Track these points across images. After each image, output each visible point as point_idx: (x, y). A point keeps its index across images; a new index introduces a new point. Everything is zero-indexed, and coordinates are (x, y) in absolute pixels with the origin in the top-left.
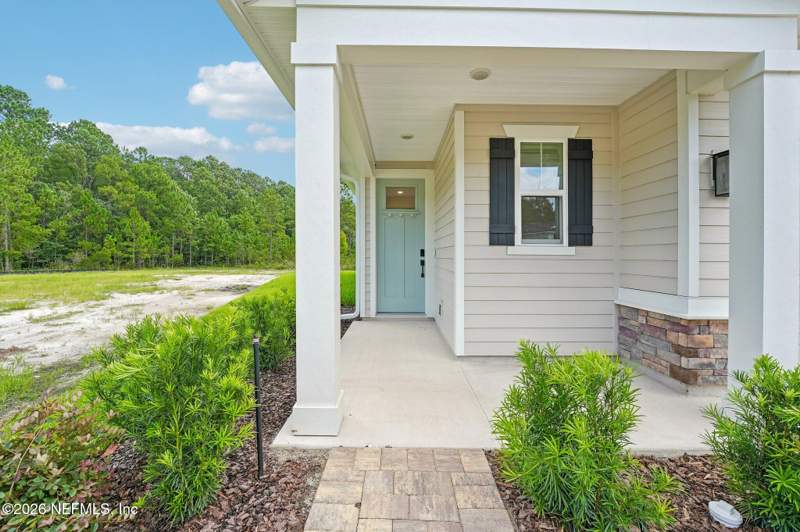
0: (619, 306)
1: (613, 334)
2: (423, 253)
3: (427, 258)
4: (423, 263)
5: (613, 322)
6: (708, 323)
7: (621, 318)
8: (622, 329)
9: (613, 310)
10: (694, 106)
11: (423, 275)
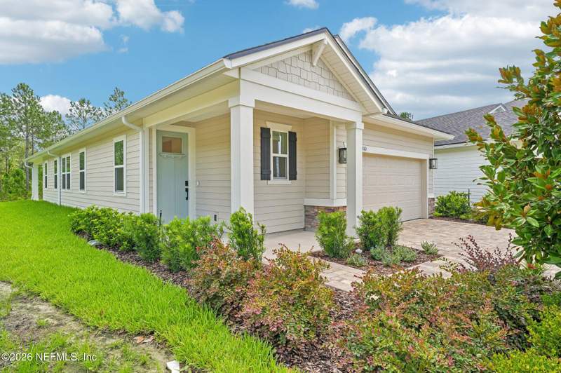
0: (305, 206)
1: (303, 218)
2: (187, 183)
3: (190, 187)
4: (187, 190)
5: (303, 213)
6: (339, 208)
7: (306, 211)
8: (306, 215)
9: (303, 208)
10: (335, 129)
11: (187, 199)
